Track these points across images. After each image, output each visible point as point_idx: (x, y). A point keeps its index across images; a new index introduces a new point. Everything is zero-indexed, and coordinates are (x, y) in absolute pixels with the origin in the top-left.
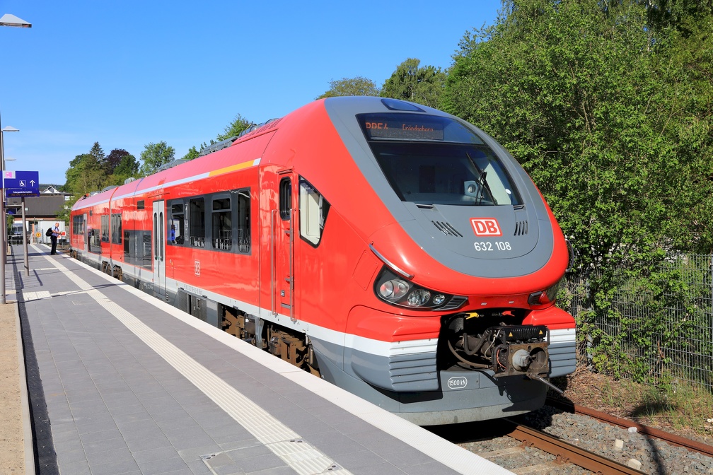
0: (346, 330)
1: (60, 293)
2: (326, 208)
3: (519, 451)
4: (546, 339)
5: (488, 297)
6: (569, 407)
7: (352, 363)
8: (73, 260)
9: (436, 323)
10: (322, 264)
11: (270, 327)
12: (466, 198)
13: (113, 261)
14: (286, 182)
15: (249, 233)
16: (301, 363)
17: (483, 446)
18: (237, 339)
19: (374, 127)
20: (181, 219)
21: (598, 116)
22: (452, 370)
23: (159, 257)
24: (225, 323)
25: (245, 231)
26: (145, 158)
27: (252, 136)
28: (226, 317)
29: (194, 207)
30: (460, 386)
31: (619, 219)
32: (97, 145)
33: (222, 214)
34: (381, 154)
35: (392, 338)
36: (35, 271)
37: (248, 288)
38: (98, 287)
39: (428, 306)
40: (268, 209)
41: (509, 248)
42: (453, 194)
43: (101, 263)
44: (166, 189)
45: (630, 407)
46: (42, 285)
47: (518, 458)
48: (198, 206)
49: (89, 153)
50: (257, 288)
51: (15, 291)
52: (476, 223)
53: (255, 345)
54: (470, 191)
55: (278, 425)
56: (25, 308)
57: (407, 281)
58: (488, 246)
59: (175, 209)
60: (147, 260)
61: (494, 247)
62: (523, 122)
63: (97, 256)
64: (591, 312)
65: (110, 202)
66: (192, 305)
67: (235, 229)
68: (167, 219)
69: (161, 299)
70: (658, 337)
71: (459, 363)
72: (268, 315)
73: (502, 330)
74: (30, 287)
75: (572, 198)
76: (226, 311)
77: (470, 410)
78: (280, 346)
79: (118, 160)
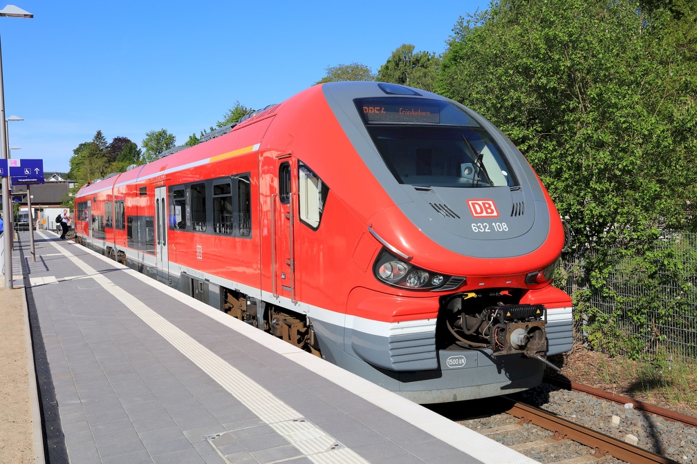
0: (346, 311)
1: (66, 278)
2: (325, 191)
3: (517, 428)
4: (543, 318)
5: (485, 277)
6: (565, 384)
7: (353, 343)
8: (78, 245)
9: (434, 304)
10: (321, 247)
11: (271, 309)
12: (463, 180)
13: (117, 246)
14: (285, 167)
15: (250, 217)
16: (302, 344)
17: (482, 424)
18: (239, 321)
19: (371, 111)
20: (183, 204)
21: (592, 96)
22: (451, 350)
23: (162, 241)
24: (227, 306)
25: (245, 215)
26: (146, 145)
27: (251, 122)
28: (229, 300)
29: (196, 192)
30: (459, 364)
31: (614, 198)
32: (99, 134)
33: (222, 198)
34: (379, 137)
35: (392, 319)
36: (41, 257)
37: (249, 271)
38: (104, 272)
39: (427, 287)
40: (268, 194)
41: (505, 228)
42: (450, 176)
43: (105, 248)
44: (167, 175)
45: (625, 384)
46: (48, 270)
47: (517, 435)
48: (199, 192)
49: (92, 141)
50: (258, 271)
51: (22, 277)
52: (473, 204)
53: (257, 327)
54: (466, 174)
55: (281, 405)
56: (31, 293)
57: (405, 263)
58: (485, 227)
59: (177, 195)
60: (150, 245)
61: (491, 228)
62: (517, 105)
63: (102, 241)
64: (586, 290)
65: (113, 189)
66: (194, 288)
67: (236, 214)
68: (169, 205)
69: (164, 283)
70: (653, 315)
71: (457, 342)
72: (269, 297)
73: (500, 309)
74: (36, 272)
75: (567, 179)
76: (228, 294)
77: (469, 388)
78: (282, 327)
79: (120, 148)
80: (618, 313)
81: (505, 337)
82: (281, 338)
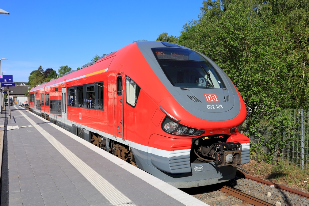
0: (148, 145)
1: (23, 127)
2: (138, 90)
3: (225, 198)
4: (240, 148)
5: (213, 130)
7: (151, 159)
8: (30, 112)
9: (190, 142)
10: (136, 114)
11: (112, 142)
12: (200, 85)
13: (46, 113)
14: (119, 79)
15: (103, 101)
16: (126, 159)
17: (209, 195)
18: (97, 148)
19: (159, 54)
20: (73, 95)
21: (253, 50)
22: (196, 162)
23: (64, 111)
24: (92, 140)
26: (59, 72)
27: (104, 59)
28: (93, 137)
29: (79, 90)
30: (200, 170)
31: (263, 94)
32: (41, 67)
33: (90, 93)
34: (163, 65)
35: (171, 149)
36: (13, 117)
37: (102, 124)
38: (39, 124)
39: (186, 134)
41: (222, 107)
43: (41, 113)
44: (67, 83)
45: (267, 175)
46: (15, 123)
47: (225, 201)
48: (81, 90)
49: (38, 70)
50: (107, 124)
51: (3, 126)
52: (207, 96)
53: (106, 150)
54: (201, 83)
56: (7, 133)
57: (177, 123)
58: (213, 107)
59: (71, 90)
60: (59, 112)
61: (215, 107)
63: (39, 110)
65: (44, 89)
66: (78, 132)
67: (97, 99)
68: (68, 95)
69: (65, 129)
70: (277, 145)
71: (197, 158)
72: (111, 137)
73: (221, 145)
74: (10, 124)
75: (240, 86)
76: (93, 135)
77: (204, 180)
78: (117, 151)
79: (49, 73)
80: (262, 143)
81: (223, 158)
82: (117, 156)
